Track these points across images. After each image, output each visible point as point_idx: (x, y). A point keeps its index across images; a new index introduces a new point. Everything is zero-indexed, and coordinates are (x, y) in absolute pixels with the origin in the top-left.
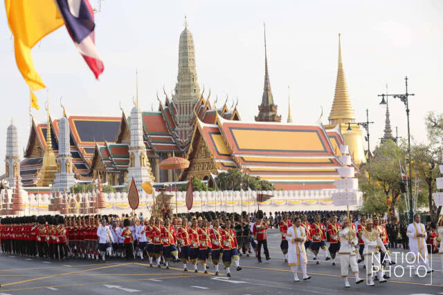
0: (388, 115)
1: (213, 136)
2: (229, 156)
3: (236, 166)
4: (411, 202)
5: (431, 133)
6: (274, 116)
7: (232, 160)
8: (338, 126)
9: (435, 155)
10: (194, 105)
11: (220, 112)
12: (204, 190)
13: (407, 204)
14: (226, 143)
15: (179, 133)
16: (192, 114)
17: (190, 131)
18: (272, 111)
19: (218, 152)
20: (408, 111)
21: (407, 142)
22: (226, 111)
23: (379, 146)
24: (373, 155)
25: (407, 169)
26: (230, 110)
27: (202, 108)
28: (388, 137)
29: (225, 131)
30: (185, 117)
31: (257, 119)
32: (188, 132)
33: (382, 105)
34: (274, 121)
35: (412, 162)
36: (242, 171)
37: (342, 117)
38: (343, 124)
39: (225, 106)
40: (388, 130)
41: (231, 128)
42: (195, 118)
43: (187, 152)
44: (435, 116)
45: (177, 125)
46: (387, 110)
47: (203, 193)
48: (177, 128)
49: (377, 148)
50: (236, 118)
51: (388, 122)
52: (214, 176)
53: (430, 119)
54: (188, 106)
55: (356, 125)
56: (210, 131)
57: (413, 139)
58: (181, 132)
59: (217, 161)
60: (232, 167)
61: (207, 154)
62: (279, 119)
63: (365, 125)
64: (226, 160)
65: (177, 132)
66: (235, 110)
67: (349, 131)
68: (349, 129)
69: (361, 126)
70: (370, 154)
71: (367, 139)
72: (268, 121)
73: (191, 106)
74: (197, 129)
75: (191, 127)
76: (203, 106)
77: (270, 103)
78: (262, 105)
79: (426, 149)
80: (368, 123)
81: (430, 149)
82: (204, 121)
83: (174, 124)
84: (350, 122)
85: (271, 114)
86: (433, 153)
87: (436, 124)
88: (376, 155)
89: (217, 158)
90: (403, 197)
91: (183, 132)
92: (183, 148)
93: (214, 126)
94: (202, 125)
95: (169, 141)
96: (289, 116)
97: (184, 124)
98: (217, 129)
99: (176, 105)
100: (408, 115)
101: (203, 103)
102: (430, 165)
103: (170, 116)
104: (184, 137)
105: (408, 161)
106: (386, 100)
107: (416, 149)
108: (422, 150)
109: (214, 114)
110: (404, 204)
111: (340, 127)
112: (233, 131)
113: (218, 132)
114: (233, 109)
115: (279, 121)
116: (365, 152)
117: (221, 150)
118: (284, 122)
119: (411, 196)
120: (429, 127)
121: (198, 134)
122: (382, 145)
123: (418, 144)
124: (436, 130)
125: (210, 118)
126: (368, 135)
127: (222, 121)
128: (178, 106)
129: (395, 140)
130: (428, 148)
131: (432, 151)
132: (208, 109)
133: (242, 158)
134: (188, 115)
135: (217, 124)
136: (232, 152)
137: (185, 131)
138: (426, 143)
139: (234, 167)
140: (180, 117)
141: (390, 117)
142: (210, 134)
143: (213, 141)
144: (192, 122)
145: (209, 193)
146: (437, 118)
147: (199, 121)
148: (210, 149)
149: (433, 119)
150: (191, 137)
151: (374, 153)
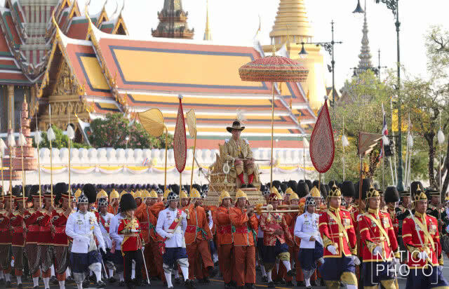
0: (365, 31)
1: (83, 59)
2: (109, 92)
3: (119, 109)
4: (400, 170)
5: (434, 60)
6: (182, 29)
7: (114, 99)
8: (284, 48)
9: (440, 97)
10: (52, 8)
11: (95, 21)
12: (67, 146)
13: (394, 174)
14: (103, 72)
15: (28, 53)
16: (50, 22)
17: (46, 51)
18: (179, 20)
19: (91, 86)
20: (398, 24)
21: (395, 75)
22: (104, 19)
23: (350, 81)
24: (340, 95)
25: (394, 118)
26: (112, 18)
27: (66, 14)
28: (365, 67)
29: (103, 52)
30: (39, 27)
31: (154, 34)
32: (41, 52)
33: (357, 14)
34: (181, 36)
35: (402, 107)
36: (129, 117)
37: (290, 33)
38: (293, 45)
39: (103, 11)
40: (365, 55)
41: (112, 47)
42: (53, 29)
43: (40, 85)
44: (442, 32)
45: (25, 40)
46: (365, 24)
47: (66, 151)
48: (24, 45)
49: (347, 84)
50: (121, 31)
51: (365, 42)
52: (83, 125)
53: (433, 38)
54: (43, 9)
55: (314, 46)
56: (79, 51)
57: (404, 70)
58: (31, 51)
59: (89, 100)
60: (113, 110)
61: (73, 88)
62: (191, 34)
63: (329, 47)
64: (103, 98)
65: (24, 52)
66: (120, 17)
67: (303, 56)
68: (303, 51)
69: (322, 49)
70: (335, 93)
71: (331, 69)
72: (172, 36)
73: (48, 9)
74: (58, 49)
75: (48, 45)
76: (68, 10)
77: (177, 7)
78: (164, 11)
79: (426, 86)
80: (333, 43)
81: (431, 87)
82: (68, 35)
83: (19, 39)
84: (305, 40)
85: (177, 25)
86: (437, 93)
87: (443, 47)
88: (345, 95)
89: (89, 95)
90: (387, 163)
91: (35, 52)
92: (33, 77)
93: (86, 43)
94: (65, 41)
95: (10, 65)
96: (207, 30)
97: (35, 39)
98: (90, 48)
99: (23, 8)
100: (398, 30)
101: (67, 5)
102: (432, 112)
103: (12, 24)
104: (35, 60)
105: (397, 105)
106: (362, 7)
107: (410, 86)
108: (419, 87)
109: (85, 23)
110: (389, 174)
111: (289, 48)
112: (115, 51)
113: (91, 52)
114: (116, 16)
115: (190, 37)
116: (328, 90)
117: (96, 82)
118: (198, 40)
119: (400, 163)
120: (431, 51)
121: (59, 55)
122: (355, 78)
123: (412, 79)
124: (443, 56)
125: (78, 29)
126: (333, 63)
127: (98, 35)
128: (27, 9)
129: (376, 71)
130: (428, 84)
131: (436, 89)
132: (75, 15)
133: (129, 96)
134: (42, 24)
135: (90, 39)
136: (113, 86)
137: (38, 51)
138: (426, 77)
139: (115, 110)
140: (29, 28)
141: (368, 34)
142: (78, 55)
143: (83, 68)
144: (50, 35)
145: (75, 151)
146: (445, 37)
147: (60, 33)
148: (78, 80)
149: (438, 38)
150: (47, 60)
151: (341, 91)
